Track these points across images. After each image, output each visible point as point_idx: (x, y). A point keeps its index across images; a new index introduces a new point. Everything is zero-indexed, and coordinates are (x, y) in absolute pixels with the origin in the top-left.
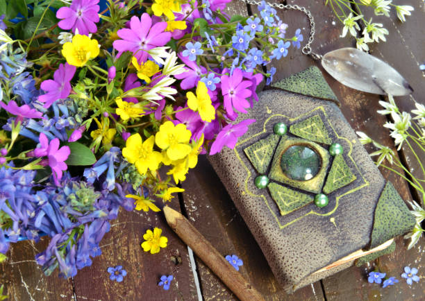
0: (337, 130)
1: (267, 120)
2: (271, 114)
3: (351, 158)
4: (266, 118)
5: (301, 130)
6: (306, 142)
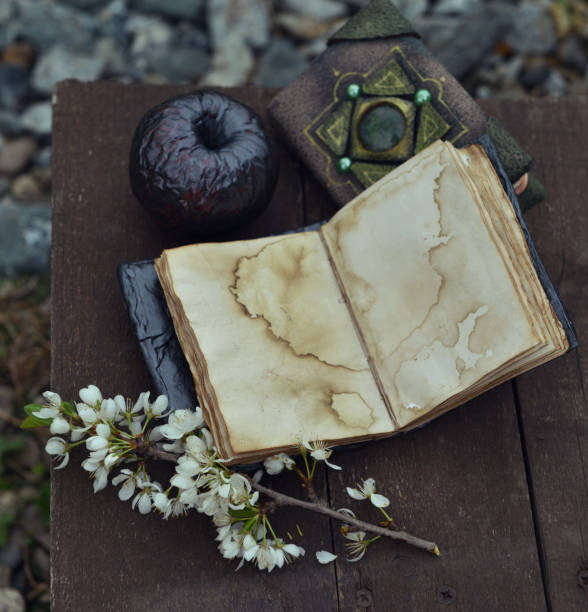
0: (420, 72)
1: (337, 86)
2: (340, 75)
3: (443, 102)
4: (334, 84)
5: (377, 85)
6: (383, 100)
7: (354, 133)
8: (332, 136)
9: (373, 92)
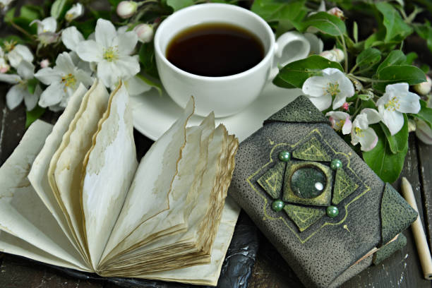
0: (334, 147)
1: (272, 151)
2: (274, 145)
3: (351, 169)
4: (270, 149)
5: (303, 153)
6: (309, 163)
8: (270, 185)
9: (300, 158)
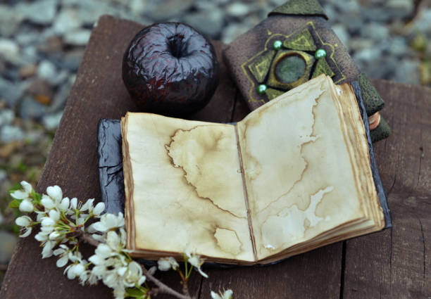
0: (322, 39)
1: (268, 41)
2: (271, 35)
3: (333, 59)
4: (266, 39)
5: (293, 43)
7: (272, 70)
8: (258, 70)
9: (290, 47)
